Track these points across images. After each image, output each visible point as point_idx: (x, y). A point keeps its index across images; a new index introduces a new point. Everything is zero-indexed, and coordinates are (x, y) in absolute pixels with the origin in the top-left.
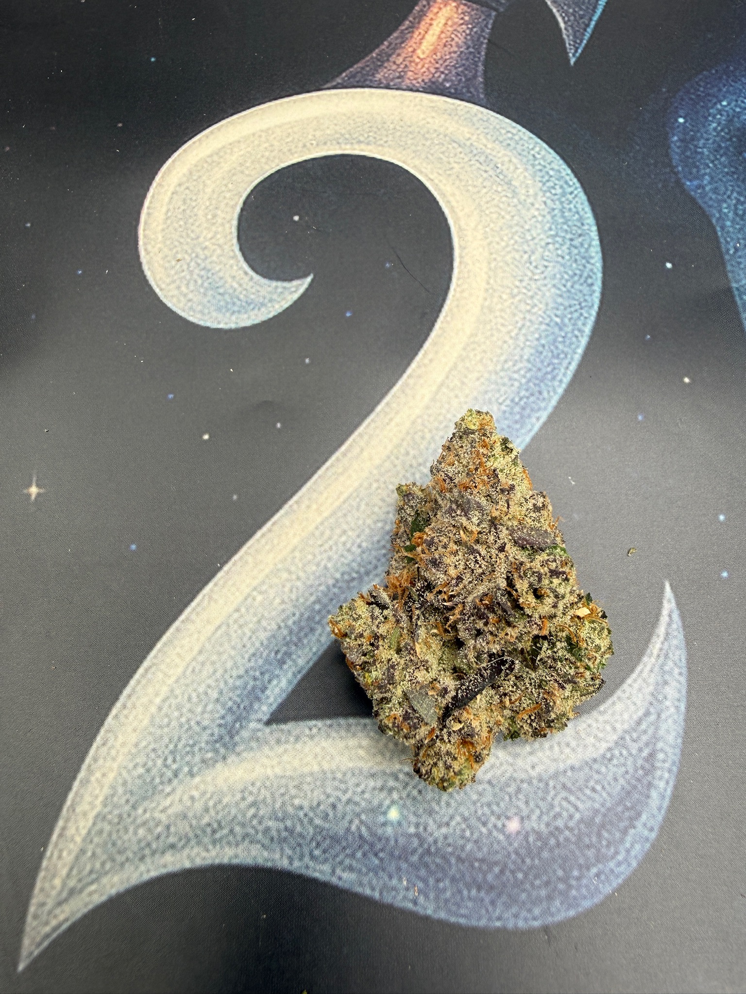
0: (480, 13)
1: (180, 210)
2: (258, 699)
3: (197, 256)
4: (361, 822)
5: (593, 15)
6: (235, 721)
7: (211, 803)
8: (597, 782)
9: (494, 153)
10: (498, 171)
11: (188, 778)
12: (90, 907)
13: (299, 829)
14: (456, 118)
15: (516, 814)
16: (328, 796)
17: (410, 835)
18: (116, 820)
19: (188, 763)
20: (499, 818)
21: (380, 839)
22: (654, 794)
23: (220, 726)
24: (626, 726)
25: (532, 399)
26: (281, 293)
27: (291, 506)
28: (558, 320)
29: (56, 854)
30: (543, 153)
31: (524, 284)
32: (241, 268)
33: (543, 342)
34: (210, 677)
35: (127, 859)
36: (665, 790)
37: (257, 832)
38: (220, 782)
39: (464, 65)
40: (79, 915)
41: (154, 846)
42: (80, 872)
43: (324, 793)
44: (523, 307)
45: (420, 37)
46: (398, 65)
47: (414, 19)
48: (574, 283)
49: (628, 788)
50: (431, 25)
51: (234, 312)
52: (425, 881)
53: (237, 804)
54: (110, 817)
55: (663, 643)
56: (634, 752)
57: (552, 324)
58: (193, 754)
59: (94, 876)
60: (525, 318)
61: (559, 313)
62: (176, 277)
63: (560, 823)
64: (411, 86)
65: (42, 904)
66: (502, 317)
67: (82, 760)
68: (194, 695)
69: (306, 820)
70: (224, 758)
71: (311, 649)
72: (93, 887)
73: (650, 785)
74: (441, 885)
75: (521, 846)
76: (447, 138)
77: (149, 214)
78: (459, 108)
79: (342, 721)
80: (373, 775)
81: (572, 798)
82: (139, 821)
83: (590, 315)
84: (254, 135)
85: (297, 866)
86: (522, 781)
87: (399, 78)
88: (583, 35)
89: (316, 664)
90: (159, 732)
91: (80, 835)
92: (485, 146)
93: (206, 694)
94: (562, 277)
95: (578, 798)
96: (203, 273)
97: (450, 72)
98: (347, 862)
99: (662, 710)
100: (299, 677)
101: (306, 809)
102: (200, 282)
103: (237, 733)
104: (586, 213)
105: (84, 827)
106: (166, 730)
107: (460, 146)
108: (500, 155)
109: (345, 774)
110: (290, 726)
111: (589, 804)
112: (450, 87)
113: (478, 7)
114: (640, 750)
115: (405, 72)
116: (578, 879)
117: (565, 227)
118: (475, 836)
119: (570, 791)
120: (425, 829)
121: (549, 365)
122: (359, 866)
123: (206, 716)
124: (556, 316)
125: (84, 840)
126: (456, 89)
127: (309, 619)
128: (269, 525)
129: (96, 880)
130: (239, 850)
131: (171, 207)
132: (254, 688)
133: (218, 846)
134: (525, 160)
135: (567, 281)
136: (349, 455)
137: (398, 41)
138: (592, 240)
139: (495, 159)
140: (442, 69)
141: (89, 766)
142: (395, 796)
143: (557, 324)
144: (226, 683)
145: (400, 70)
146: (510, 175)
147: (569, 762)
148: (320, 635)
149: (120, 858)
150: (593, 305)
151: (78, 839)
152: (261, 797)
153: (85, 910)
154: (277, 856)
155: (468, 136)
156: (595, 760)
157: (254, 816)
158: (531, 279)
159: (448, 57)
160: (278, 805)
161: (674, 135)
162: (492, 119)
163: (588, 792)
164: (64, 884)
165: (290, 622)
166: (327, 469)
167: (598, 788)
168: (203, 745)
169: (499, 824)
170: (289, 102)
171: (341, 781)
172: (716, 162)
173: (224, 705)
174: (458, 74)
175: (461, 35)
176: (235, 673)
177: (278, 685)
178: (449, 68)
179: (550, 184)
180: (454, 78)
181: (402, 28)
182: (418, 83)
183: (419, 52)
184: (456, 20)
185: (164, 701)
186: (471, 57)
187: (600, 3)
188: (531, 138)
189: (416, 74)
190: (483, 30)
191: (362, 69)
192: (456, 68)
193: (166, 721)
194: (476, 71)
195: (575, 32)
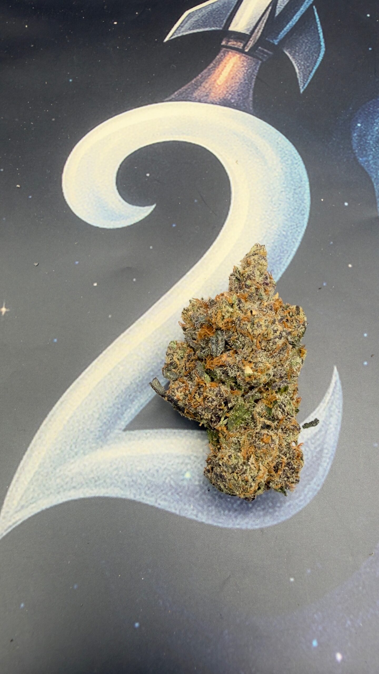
0: (252, 61)
4: (171, 478)
5: (313, 66)
6: (108, 429)
7: (94, 468)
9: (256, 141)
10: (258, 151)
11: (83, 456)
13: (139, 481)
16: (155, 466)
17: (196, 485)
18: (45, 475)
19: (82, 449)
21: (180, 487)
23: (99, 431)
26: (139, 212)
27: (140, 322)
28: (284, 233)
29: (14, 490)
30: (283, 141)
31: (268, 213)
32: (117, 198)
33: (276, 244)
34: (94, 407)
35: (51, 493)
37: (118, 482)
38: (99, 458)
39: (242, 90)
40: (26, 518)
41: (65, 487)
42: (27, 498)
43: (153, 464)
45: (219, 73)
46: (206, 89)
47: (216, 62)
48: (295, 213)
50: (225, 66)
51: (112, 220)
52: (202, 506)
53: (108, 469)
54: (42, 473)
55: (331, 397)
56: (312, 449)
57: (281, 235)
58: (86, 444)
59: (34, 500)
61: (285, 229)
64: (212, 101)
65: (8, 512)
67: (28, 445)
68: (86, 416)
70: (101, 447)
76: (231, 132)
77: (68, 169)
78: (238, 115)
79: (163, 431)
80: (178, 457)
82: (57, 475)
83: (302, 231)
84: (126, 128)
85: (138, 498)
87: (206, 96)
88: (307, 76)
90: (68, 433)
91: (27, 481)
92: (251, 137)
93: (92, 415)
94: (288, 210)
96: (96, 199)
97: (235, 94)
98: (163, 496)
100: (141, 408)
101: (143, 472)
102: (94, 204)
103: (109, 434)
104: (303, 175)
105: (29, 478)
106: (71, 432)
107: (237, 136)
108: (259, 142)
109: (163, 456)
110: (136, 432)
112: (234, 102)
113: (252, 58)
115: (210, 93)
117: (292, 182)
121: (278, 256)
122: (169, 499)
123: (92, 426)
124: (284, 231)
125: (29, 483)
126: (237, 104)
127: (147, 379)
128: (127, 331)
129: (35, 502)
130: (109, 490)
132: (117, 413)
133: (98, 488)
135: (291, 212)
136: (171, 297)
137: (207, 74)
138: (306, 190)
139: (256, 144)
140: (230, 92)
141: (32, 449)
142: (189, 467)
143: (284, 235)
144: (103, 410)
145: (207, 91)
149: (47, 492)
150: (303, 226)
151: (26, 483)
152: (120, 466)
153: (29, 516)
154: (128, 493)
155: (242, 131)
159: (233, 85)
161: (354, 133)
162: (256, 121)
164: (19, 503)
165: (137, 381)
166: (160, 303)
168: (90, 440)
171: (161, 459)
172: (377, 148)
173: (102, 421)
174: (239, 95)
175: (242, 73)
176: (108, 406)
177: (130, 411)
178: (234, 91)
179: (286, 158)
180: (236, 98)
181: (209, 67)
182: (217, 99)
183: (218, 82)
184: (239, 65)
185: (71, 418)
186: (246, 86)
187: (318, 59)
188: (276, 133)
189: (215, 94)
190: (253, 71)
191: (186, 90)
192: (238, 92)
193: (71, 428)
194: (249, 94)
195: (304, 75)
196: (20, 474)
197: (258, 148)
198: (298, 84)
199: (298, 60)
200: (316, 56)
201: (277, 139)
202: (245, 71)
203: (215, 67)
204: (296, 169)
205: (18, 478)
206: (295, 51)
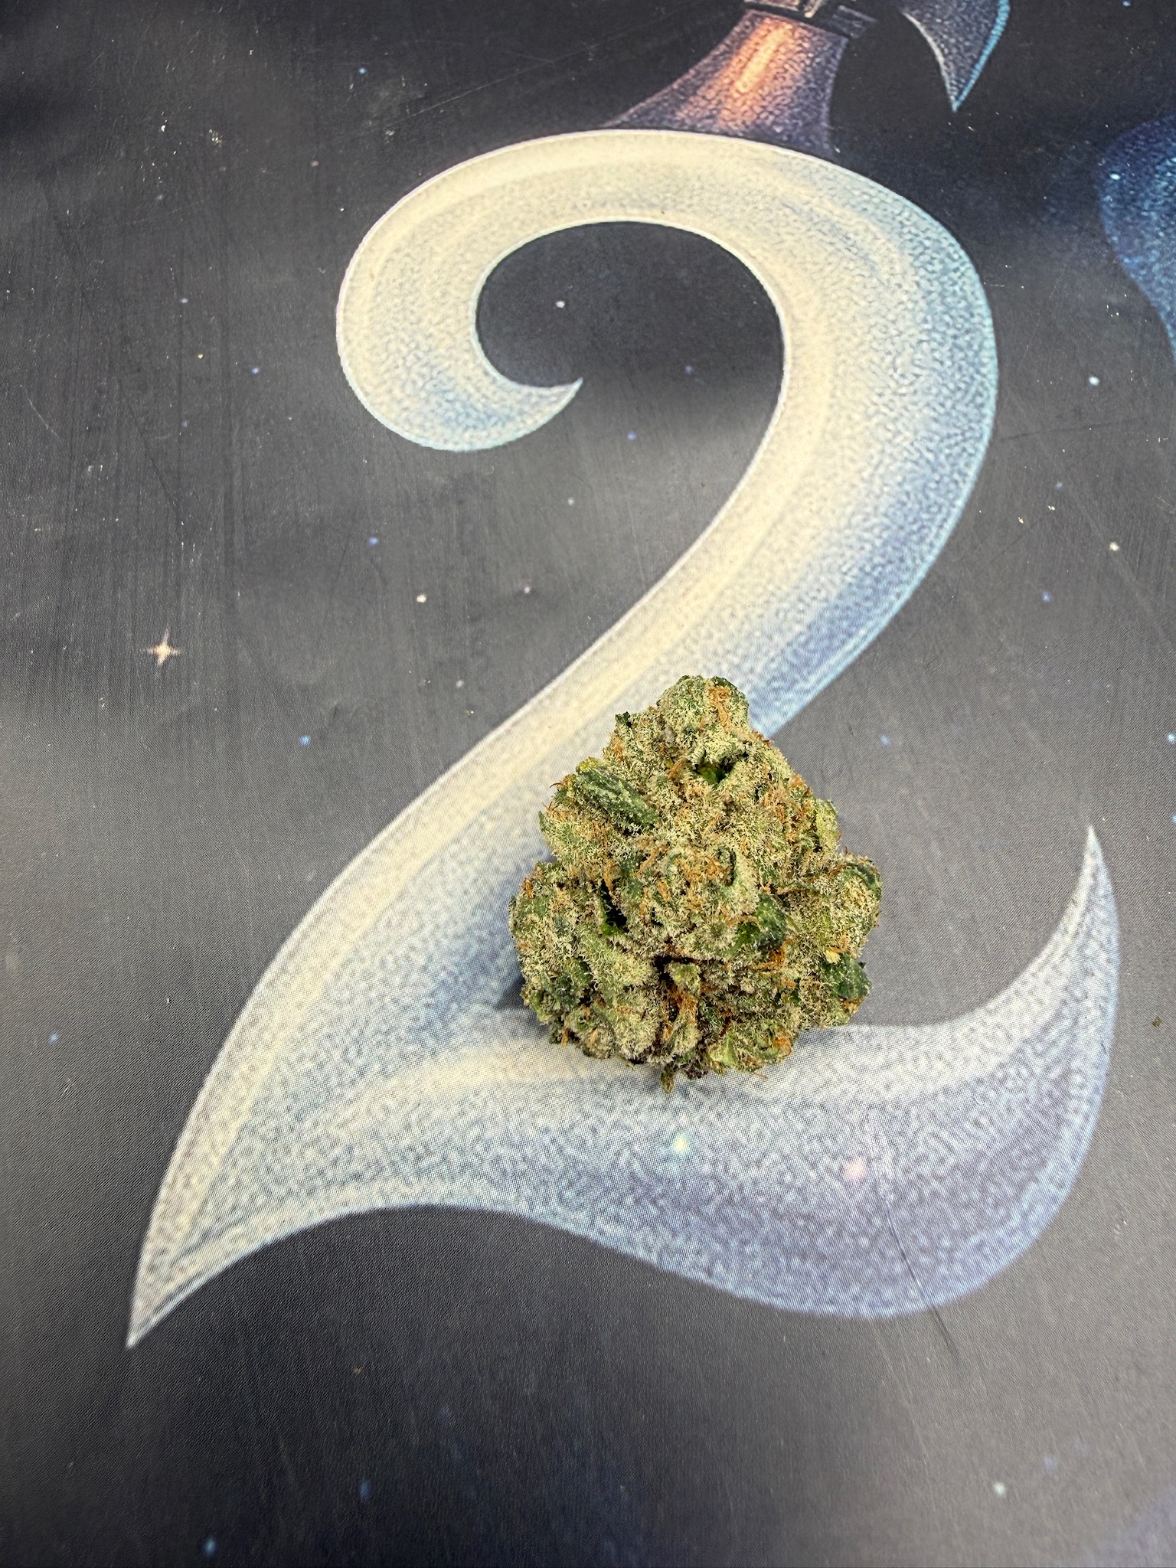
0: (824, 39)
1: (396, 284)
2: (485, 970)
3: (417, 347)
4: (634, 1155)
6: (452, 1001)
7: (414, 1118)
8: (982, 1113)
9: (843, 221)
10: (850, 243)
11: (381, 1078)
12: (234, 1258)
13: (543, 1159)
14: (789, 175)
15: (860, 1154)
16: (587, 1116)
17: (703, 1177)
18: (272, 1135)
19: (380, 1058)
20: (834, 1158)
21: (659, 1180)
22: (1066, 1133)
23: (428, 1006)
24: (1027, 1034)
25: (890, 568)
26: (537, 403)
27: (541, 702)
28: (930, 456)
29: (181, 1181)
30: (915, 218)
31: (885, 399)
32: (480, 365)
33: (908, 487)
34: (413, 933)
35: (290, 1192)
36: (1082, 1128)
37: (482, 1161)
38: (428, 1087)
39: (801, 104)
40: (217, 1269)
41: (330, 1174)
42: (217, 1206)
43: (581, 1111)
44: (881, 433)
46: (709, 101)
47: (733, 42)
48: (958, 401)
49: (1027, 1122)
50: (756, 51)
51: (467, 428)
52: (725, 1244)
53: (453, 1121)
54: (262, 1130)
55: (1083, 915)
56: (1038, 1071)
57: (922, 462)
58: (389, 1046)
59: (239, 1213)
60: (883, 451)
61: (932, 446)
62: (386, 376)
63: (925, 1169)
64: (725, 128)
65: (163, 1252)
66: (850, 448)
68: (390, 959)
69: (553, 1149)
70: (434, 1053)
72: (238, 1230)
73: (1060, 1121)
74: (748, 1250)
75: (866, 1199)
76: (777, 202)
77: (352, 288)
78: (794, 162)
80: (650, 1089)
81: (945, 1135)
82: (307, 1138)
83: (977, 450)
84: (503, 187)
85: (539, 1213)
86: (870, 1107)
87: (708, 117)
90: (336, 1011)
91: (217, 1154)
92: (831, 212)
93: (408, 958)
94: (940, 393)
95: (954, 1134)
96: (425, 370)
97: (782, 113)
98: (612, 1209)
99: (1079, 1013)
101: (554, 1134)
102: (420, 383)
103: (454, 1017)
104: (977, 299)
105: (223, 1144)
106: (347, 1008)
107: (795, 211)
108: (852, 223)
109: (610, 1086)
111: (969, 1143)
112: (781, 133)
113: (823, 30)
114: (1048, 1069)
115: (719, 111)
116: (950, 1251)
117: (947, 318)
118: (798, 1183)
119: (942, 1125)
120: (726, 1170)
121: (915, 521)
122: (628, 1217)
123: (407, 990)
124: (929, 450)
125: (224, 1161)
126: (790, 136)
128: (507, 724)
129: (240, 1220)
130: (456, 1187)
131: (383, 280)
132: (479, 954)
133: (424, 1180)
134: (888, 228)
135: (947, 398)
136: (627, 636)
137: (710, 69)
138: (986, 338)
139: (845, 228)
140: (770, 109)
141: (230, 1055)
142: (683, 1119)
143: (929, 462)
144: (437, 943)
145: (711, 107)
146: (868, 247)
147: (942, 1083)
149: (279, 1191)
150: (981, 436)
151: (215, 1160)
152: (488, 1113)
153: (227, 1263)
154: (512, 1197)
155: (806, 198)
156: (980, 1081)
157: (478, 1139)
158: (895, 393)
159: (779, 93)
160: (512, 1126)
161: (1106, 194)
162: (841, 177)
163: (968, 1126)
164: (194, 1223)
166: (595, 653)
167: (984, 1121)
168: (402, 1033)
169: (835, 1167)
170: (552, 144)
171: (605, 1095)
172: (1169, 230)
173: (435, 976)
174: (792, 117)
175: (799, 65)
176: (450, 931)
178: (780, 107)
180: (787, 121)
181: (716, 52)
182: (735, 125)
183: (739, 85)
184: (792, 47)
185: (343, 966)
186: (810, 94)
187: (993, 31)
189: (733, 113)
190: (828, 62)
191: (659, 104)
192: (791, 107)
193: (347, 994)
194: (819, 113)
195: (958, 70)
196: (199, 1131)
198: (944, 89)
202: (808, 62)
203: (730, 52)
205: (192, 1143)
206: (934, 15)
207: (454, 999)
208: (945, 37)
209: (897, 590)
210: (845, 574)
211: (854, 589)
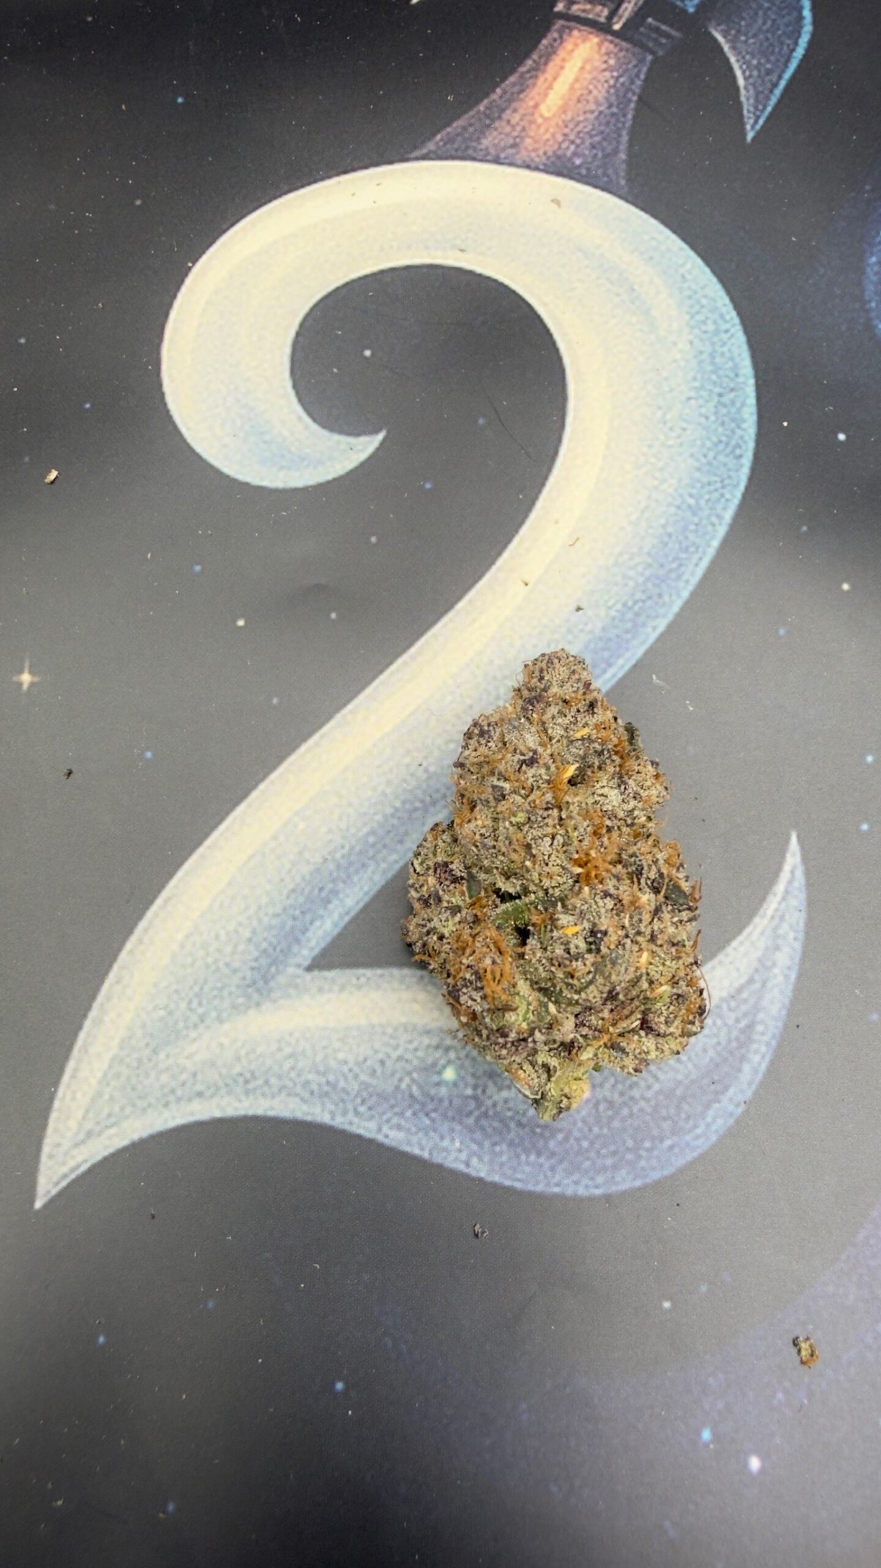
0: (630, 55)
2: (298, 941)
3: (236, 389)
4: (413, 1081)
5: (783, 71)
6: (271, 965)
7: (243, 1052)
11: (217, 1023)
12: (109, 1151)
13: (342, 1084)
16: (376, 1052)
17: (467, 1097)
18: (135, 1064)
19: (215, 1008)
21: (432, 1099)
22: (746, 1068)
23: (253, 969)
25: (649, 603)
26: (345, 451)
27: (344, 717)
28: (691, 501)
29: (67, 1095)
31: (654, 451)
32: (295, 412)
33: (670, 530)
34: (240, 914)
35: (150, 1105)
36: (759, 1064)
37: (295, 1084)
38: (253, 1030)
39: (602, 132)
41: (179, 1093)
42: (97, 1115)
43: (372, 1048)
44: (649, 481)
45: (546, 85)
46: (513, 127)
47: (540, 57)
48: (718, 453)
49: (718, 1060)
50: (561, 70)
52: (481, 1145)
53: (272, 1054)
54: (128, 1060)
55: (779, 903)
57: (684, 506)
58: (222, 998)
59: (113, 1120)
60: (650, 497)
61: (694, 491)
64: (527, 160)
65: (58, 1145)
66: (623, 494)
67: (93, 997)
68: (222, 933)
69: (350, 1076)
70: (258, 1005)
71: (361, 888)
72: (113, 1131)
76: (571, 245)
77: (176, 329)
78: (590, 199)
79: (396, 972)
80: (428, 1032)
82: (161, 1066)
83: (734, 496)
84: (315, 226)
85: (339, 1122)
87: (512, 147)
88: (768, 98)
89: (366, 907)
90: (181, 973)
91: (94, 1077)
92: (620, 258)
93: (236, 932)
94: (703, 445)
96: (243, 412)
97: (583, 142)
98: (395, 1120)
100: (347, 919)
101: (351, 1064)
102: (239, 423)
103: (273, 977)
104: (742, 360)
105: (99, 1070)
106: (190, 970)
107: (587, 256)
108: (638, 272)
109: (396, 1029)
110: (335, 973)
112: (581, 166)
113: (628, 47)
115: (522, 138)
117: (714, 377)
121: (674, 559)
122: (407, 1126)
123: (237, 957)
124: (691, 495)
125: (100, 1082)
126: (588, 170)
127: (360, 852)
128: (317, 737)
129: (114, 1124)
130: (275, 1103)
132: (293, 928)
133: (251, 1097)
134: (670, 281)
135: (709, 449)
137: (516, 89)
138: (748, 396)
139: (631, 278)
140: (572, 137)
141: (102, 1005)
142: (452, 1055)
143: (690, 506)
144: (260, 921)
145: (515, 134)
146: (649, 302)
148: (373, 872)
150: (738, 484)
151: (93, 1082)
152: (300, 1049)
154: (318, 1111)
155: (598, 241)
157: (292, 1068)
158: (663, 445)
159: (581, 118)
160: (319, 1058)
161: (872, 254)
162: (634, 218)
164: (80, 1126)
165: (338, 856)
166: (391, 675)
168: (233, 989)
171: (391, 1037)
173: (257, 946)
174: (593, 147)
175: (603, 86)
176: (271, 911)
177: (321, 926)
178: (581, 135)
179: (700, 317)
180: (587, 152)
181: (522, 69)
182: (538, 156)
183: (543, 108)
184: (597, 64)
185: (187, 937)
186: (613, 120)
187: (795, 54)
188: (681, 249)
189: (536, 142)
190: (632, 82)
191: (465, 129)
192: (592, 137)
193: (189, 960)
194: (618, 142)
195: (758, 94)
197: (636, 287)
198: (741, 116)
199: (744, 53)
200: (788, 45)
201: (683, 265)
202: (612, 82)
203: (536, 69)
204: (724, 344)
205: (76, 1070)
206: (739, 31)
207: (274, 962)
208: (748, 57)
209: (654, 624)
210: (610, 608)
211: (616, 622)
